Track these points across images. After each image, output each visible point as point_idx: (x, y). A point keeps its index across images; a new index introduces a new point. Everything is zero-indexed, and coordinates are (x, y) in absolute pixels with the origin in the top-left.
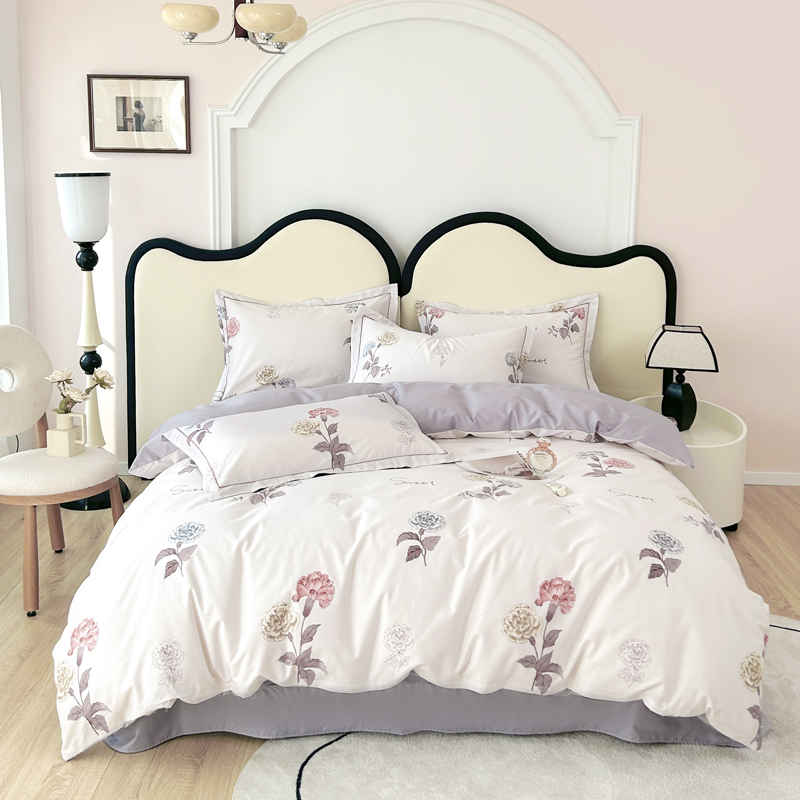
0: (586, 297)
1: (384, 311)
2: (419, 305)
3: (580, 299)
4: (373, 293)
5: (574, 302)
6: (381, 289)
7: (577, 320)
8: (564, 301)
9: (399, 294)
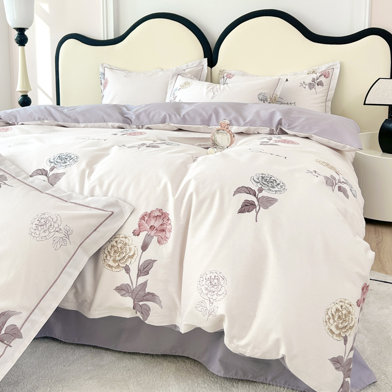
0: (332, 64)
1: (197, 76)
2: (222, 72)
3: (327, 65)
4: (193, 64)
5: (323, 68)
6: (197, 62)
7: (322, 79)
8: (316, 68)
9: (208, 65)
